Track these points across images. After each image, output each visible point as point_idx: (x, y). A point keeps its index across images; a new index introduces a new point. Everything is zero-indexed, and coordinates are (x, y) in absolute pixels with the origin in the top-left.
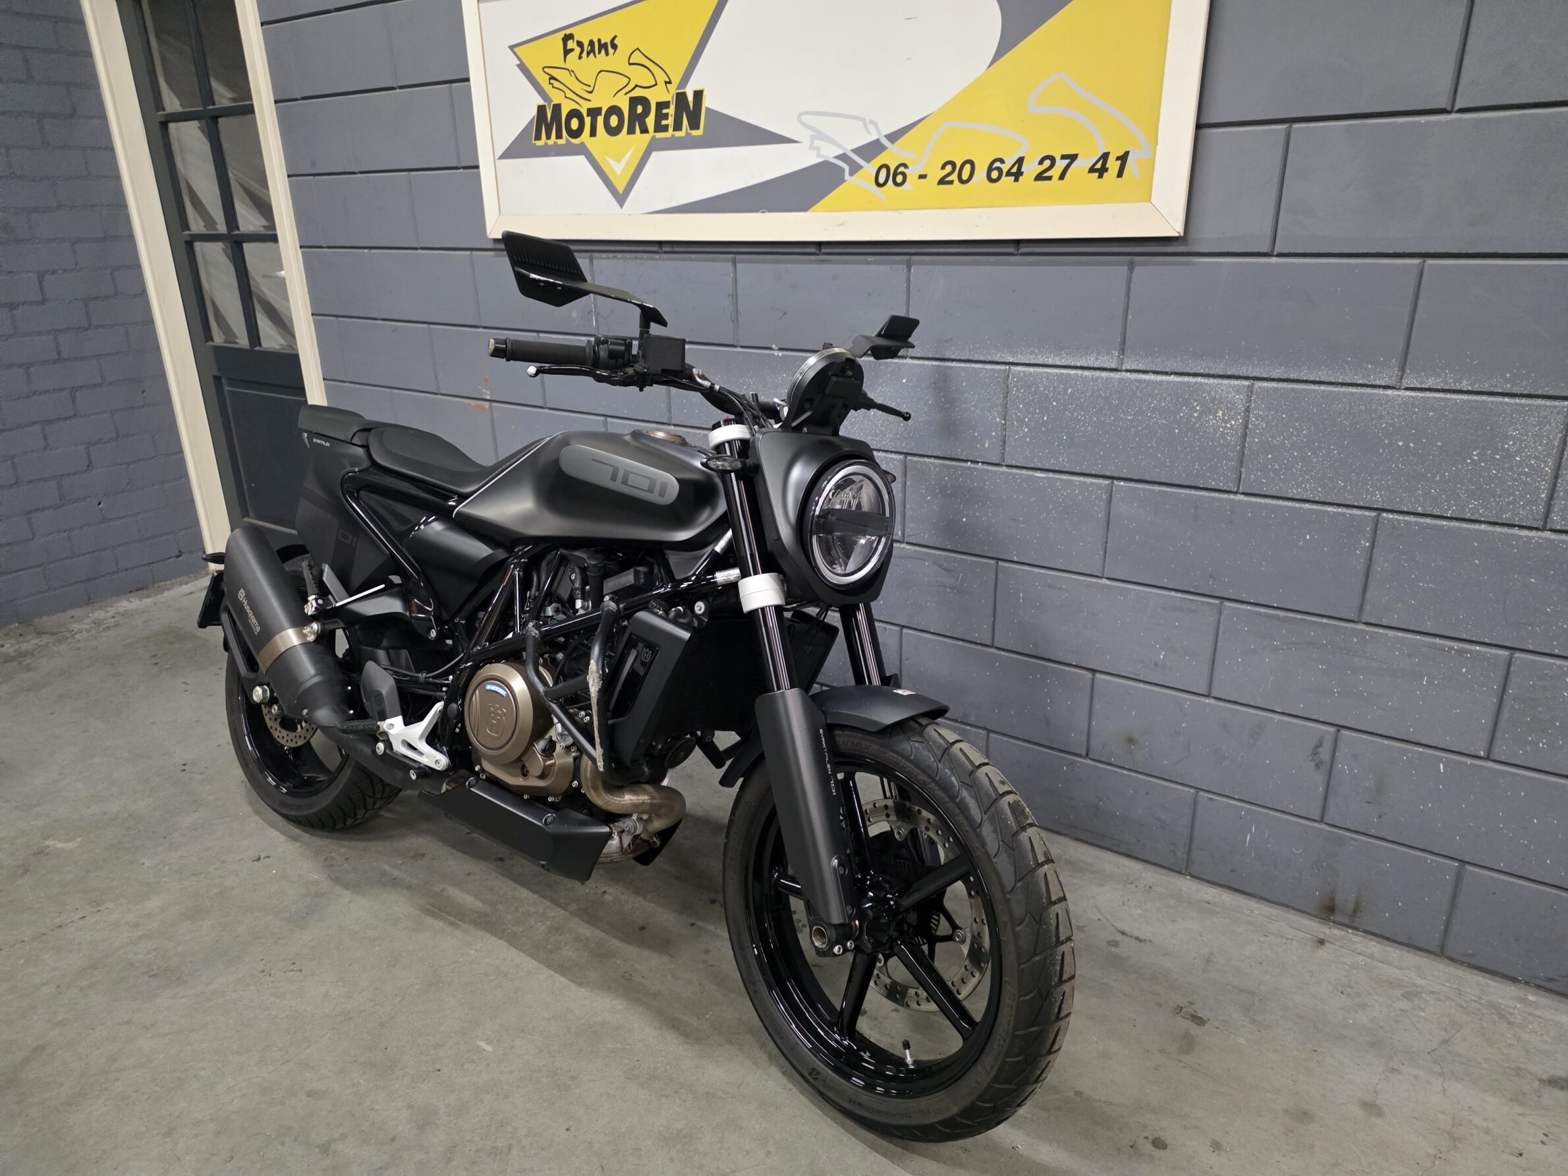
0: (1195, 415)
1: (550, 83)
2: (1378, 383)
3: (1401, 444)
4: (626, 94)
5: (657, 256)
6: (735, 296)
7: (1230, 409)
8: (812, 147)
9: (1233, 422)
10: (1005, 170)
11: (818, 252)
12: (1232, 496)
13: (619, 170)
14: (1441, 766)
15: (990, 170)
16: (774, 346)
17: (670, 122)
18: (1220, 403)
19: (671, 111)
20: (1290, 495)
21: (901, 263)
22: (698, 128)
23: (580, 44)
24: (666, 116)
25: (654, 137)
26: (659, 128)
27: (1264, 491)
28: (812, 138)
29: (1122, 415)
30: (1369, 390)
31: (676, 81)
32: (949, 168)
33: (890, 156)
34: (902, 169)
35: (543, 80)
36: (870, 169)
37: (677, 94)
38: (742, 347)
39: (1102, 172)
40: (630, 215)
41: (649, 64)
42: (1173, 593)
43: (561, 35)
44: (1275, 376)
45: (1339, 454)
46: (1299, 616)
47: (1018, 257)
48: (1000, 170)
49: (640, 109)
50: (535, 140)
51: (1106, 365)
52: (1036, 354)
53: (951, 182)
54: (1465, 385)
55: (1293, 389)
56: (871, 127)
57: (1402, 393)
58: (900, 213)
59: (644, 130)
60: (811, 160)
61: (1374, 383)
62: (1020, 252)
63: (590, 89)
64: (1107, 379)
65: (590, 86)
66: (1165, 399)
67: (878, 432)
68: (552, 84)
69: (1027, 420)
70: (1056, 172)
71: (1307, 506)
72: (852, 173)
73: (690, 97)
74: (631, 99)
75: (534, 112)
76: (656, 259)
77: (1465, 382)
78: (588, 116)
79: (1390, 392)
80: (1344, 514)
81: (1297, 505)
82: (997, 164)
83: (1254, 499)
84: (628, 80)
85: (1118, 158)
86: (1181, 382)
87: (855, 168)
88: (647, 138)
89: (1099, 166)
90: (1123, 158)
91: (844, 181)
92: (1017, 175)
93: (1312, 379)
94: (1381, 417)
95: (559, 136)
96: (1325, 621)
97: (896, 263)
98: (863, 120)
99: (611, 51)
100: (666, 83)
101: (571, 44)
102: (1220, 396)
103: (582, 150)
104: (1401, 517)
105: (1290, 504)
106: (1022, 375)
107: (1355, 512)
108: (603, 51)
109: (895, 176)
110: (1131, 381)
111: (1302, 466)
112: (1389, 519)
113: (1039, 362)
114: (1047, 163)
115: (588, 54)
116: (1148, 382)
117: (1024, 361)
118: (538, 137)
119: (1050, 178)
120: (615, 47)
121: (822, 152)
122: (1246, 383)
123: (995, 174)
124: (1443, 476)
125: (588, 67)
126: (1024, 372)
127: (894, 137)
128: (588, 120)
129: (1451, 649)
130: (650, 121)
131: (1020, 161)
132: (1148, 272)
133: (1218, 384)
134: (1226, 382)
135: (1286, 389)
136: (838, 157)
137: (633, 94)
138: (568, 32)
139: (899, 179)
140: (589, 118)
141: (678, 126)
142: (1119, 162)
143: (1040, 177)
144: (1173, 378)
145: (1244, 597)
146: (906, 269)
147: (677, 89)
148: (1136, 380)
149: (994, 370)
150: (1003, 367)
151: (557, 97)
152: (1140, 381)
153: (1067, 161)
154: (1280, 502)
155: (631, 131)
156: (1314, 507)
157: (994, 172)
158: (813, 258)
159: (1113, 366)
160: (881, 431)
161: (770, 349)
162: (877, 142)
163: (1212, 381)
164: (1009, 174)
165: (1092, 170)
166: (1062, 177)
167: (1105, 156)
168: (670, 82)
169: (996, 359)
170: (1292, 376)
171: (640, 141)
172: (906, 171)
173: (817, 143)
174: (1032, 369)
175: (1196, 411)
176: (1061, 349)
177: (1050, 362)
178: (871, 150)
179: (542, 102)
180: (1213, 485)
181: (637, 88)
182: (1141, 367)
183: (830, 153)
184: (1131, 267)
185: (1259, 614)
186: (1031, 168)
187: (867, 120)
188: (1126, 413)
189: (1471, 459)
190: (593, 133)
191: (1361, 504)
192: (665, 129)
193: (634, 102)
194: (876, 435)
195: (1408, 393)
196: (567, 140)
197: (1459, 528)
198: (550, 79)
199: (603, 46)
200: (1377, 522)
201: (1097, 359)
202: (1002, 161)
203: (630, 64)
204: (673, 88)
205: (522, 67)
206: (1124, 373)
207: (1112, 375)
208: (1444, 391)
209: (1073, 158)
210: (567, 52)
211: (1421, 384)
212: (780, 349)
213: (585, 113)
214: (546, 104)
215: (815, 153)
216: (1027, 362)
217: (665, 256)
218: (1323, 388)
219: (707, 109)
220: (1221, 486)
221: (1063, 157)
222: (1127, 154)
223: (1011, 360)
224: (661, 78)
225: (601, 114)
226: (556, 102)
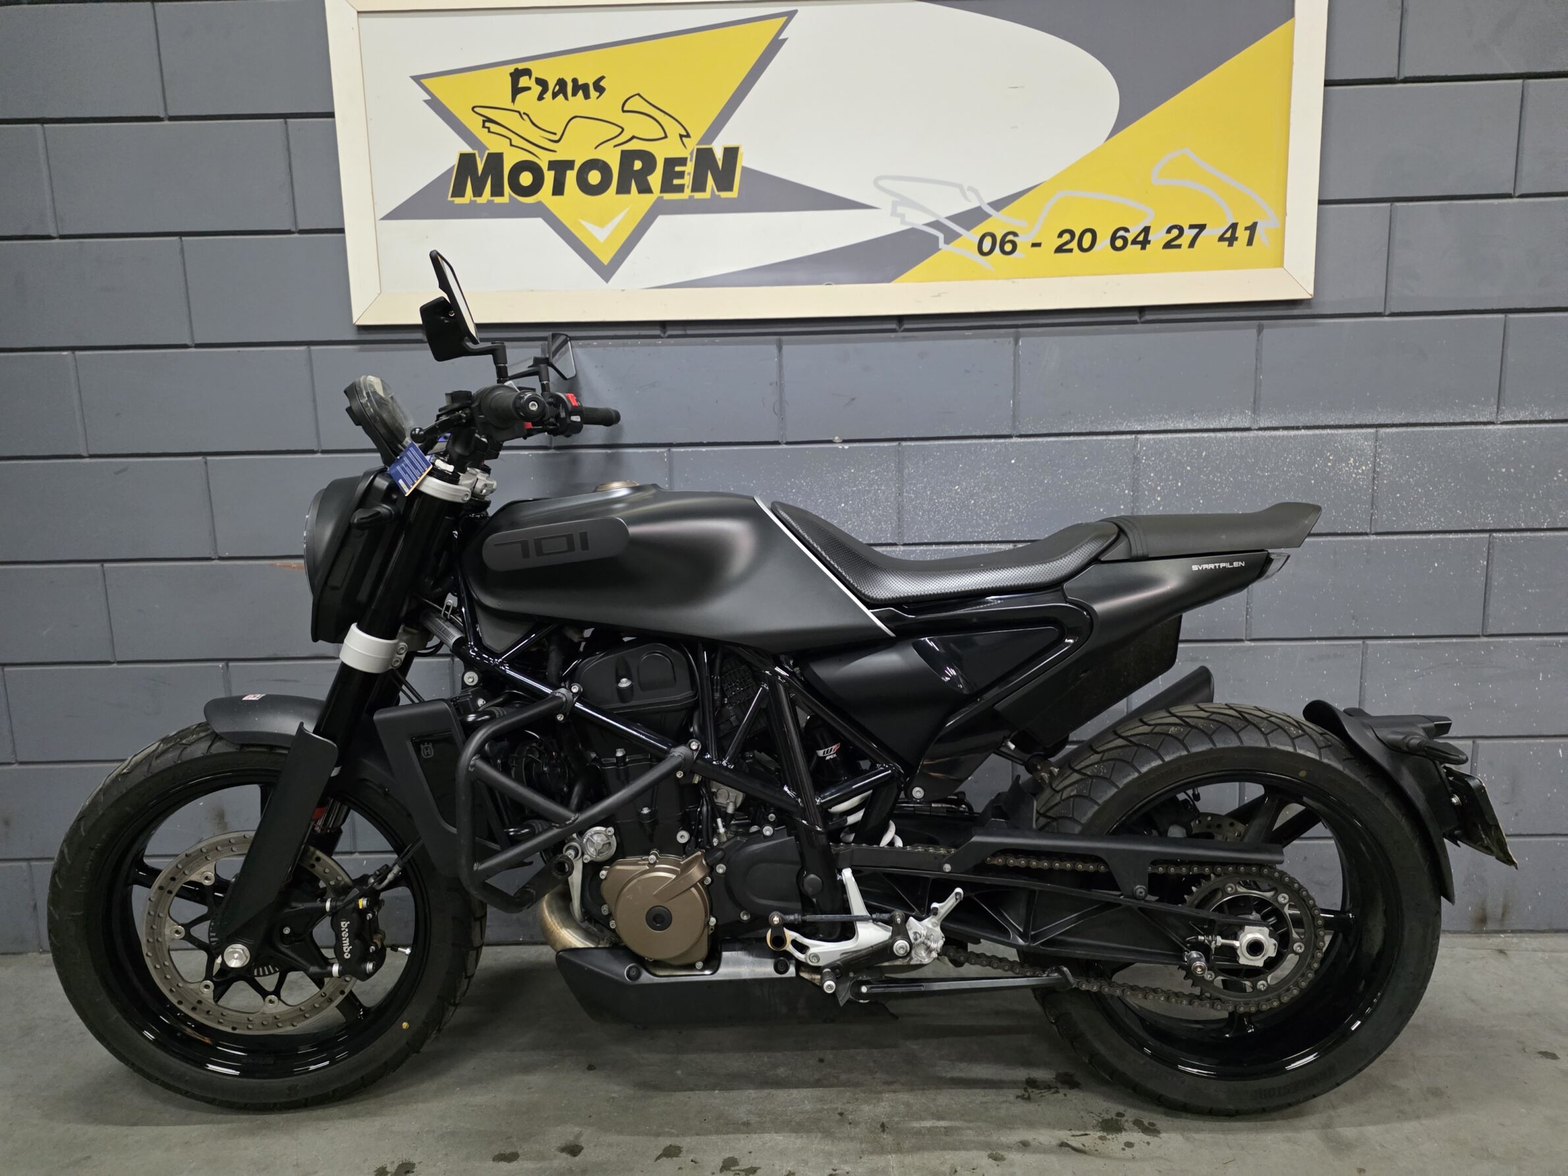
0: (1329, 464)
1: (484, 126)
2: (1481, 420)
3: (1504, 470)
4: (615, 146)
5: (659, 341)
6: (780, 386)
7: (1360, 456)
8: (894, 213)
9: (1364, 468)
10: (1130, 237)
11: (898, 328)
12: (1366, 538)
13: (603, 239)
14: (1560, 751)
15: (1114, 238)
16: (837, 438)
17: (687, 181)
18: (1351, 451)
19: (689, 168)
20: (1418, 529)
21: (1007, 336)
22: (730, 189)
23: (542, 82)
24: (681, 175)
25: (659, 199)
26: (667, 187)
27: (1396, 528)
28: (895, 205)
29: (1259, 472)
30: (1473, 427)
31: (697, 133)
32: (1067, 237)
33: (998, 224)
34: (1010, 237)
35: (474, 124)
36: (970, 237)
37: (698, 150)
38: (788, 443)
39: (1232, 240)
40: (623, 290)
41: (655, 113)
42: (1317, 642)
43: (511, 68)
44: (1396, 421)
45: (1455, 486)
46: (1433, 641)
47: (1140, 325)
48: (1125, 239)
49: (638, 165)
50: (452, 196)
51: (1241, 425)
52: (1166, 420)
53: (1071, 251)
54: (1547, 416)
55: (1413, 432)
56: (970, 194)
57: (1499, 427)
58: (1014, 282)
59: (645, 189)
60: (895, 227)
61: (1479, 420)
62: (1143, 319)
63: (556, 138)
64: (1242, 438)
65: (555, 134)
66: (1300, 452)
67: (981, 522)
68: (488, 128)
69: (1159, 488)
70: (1185, 240)
71: (1432, 536)
72: (947, 242)
73: (719, 155)
74: (623, 152)
75: (455, 161)
76: (659, 345)
77: (1546, 413)
78: (549, 169)
79: (1490, 427)
80: (1463, 539)
81: (1424, 537)
82: (1121, 233)
83: (1386, 537)
84: (620, 130)
85: (1246, 229)
86: (1313, 435)
87: (951, 237)
88: (648, 200)
89: (1228, 235)
90: (1252, 228)
91: (937, 249)
92: (1144, 244)
93: (1428, 421)
94: (1486, 448)
95: (497, 191)
96: (1454, 640)
97: (999, 336)
98: (960, 187)
99: (593, 93)
100: (681, 136)
101: (524, 82)
102: (1350, 445)
103: (541, 211)
104: (1508, 535)
105: (1418, 537)
106: (1152, 442)
107: (1470, 535)
108: (581, 93)
109: (1006, 244)
110: (1265, 439)
111: (1426, 501)
112: (1499, 538)
113: (1169, 428)
114: (1175, 232)
115: (555, 95)
116: (1283, 438)
117: (1153, 429)
118: (459, 191)
119: (1179, 246)
120: (600, 90)
121: (907, 219)
122: (1373, 430)
123: (1119, 243)
124: (1538, 494)
125: (554, 111)
126: (1154, 439)
127: (998, 205)
128: (549, 177)
129: (1557, 644)
130: (655, 180)
131: (1146, 230)
132: (1277, 334)
133: (1348, 434)
134: (1354, 431)
135: (1408, 432)
136: (929, 225)
137: (626, 147)
138: (521, 66)
139: (1008, 247)
140: (552, 173)
141: (699, 186)
142: (1248, 232)
143: (1168, 245)
144: (1303, 432)
145: (1385, 633)
146: (1012, 342)
147: (698, 144)
148: (1271, 437)
149: (1120, 440)
150: (1128, 437)
151: (494, 144)
152: (1275, 438)
153: (1196, 231)
154: (1408, 537)
155: (623, 189)
156: (1438, 536)
157: (1118, 240)
158: (893, 335)
159: (1247, 425)
160: (985, 521)
161: (831, 442)
162: (979, 209)
163: (1340, 431)
164: (1134, 242)
165: (1221, 239)
166: (1192, 245)
167: (1234, 227)
168: (688, 136)
169: (1122, 428)
170: (1412, 421)
171: (637, 203)
172: (1015, 239)
173: (900, 210)
174: (1161, 436)
175: (1330, 461)
176: (1193, 412)
177: (1181, 426)
178: (971, 218)
179: (467, 149)
180: (1350, 529)
181: (635, 140)
182: (1275, 424)
183: (918, 220)
184: (1260, 330)
185: (1398, 646)
186: (1158, 237)
187: (966, 188)
188: (1263, 470)
189: (1557, 476)
190: (558, 189)
191: (1477, 528)
192: (680, 189)
193: (627, 157)
194: (978, 525)
195: (1504, 427)
196: (510, 196)
197: (1555, 537)
198: (484, 122)
199: (578, 87)
200: (1490, 544)
201: (1230, 419)
202: (1127, 230)
203: (624, 111)
204: (692, 144)
205: (435, 104)
206: (1255, 432)
207: (1245, 434)
208: (1531, 422)
209: (1202, 227)
210: (516, 90)
211: (1515, 417)
212: (845, 441)
213: (544, 166)
214: (476, 152)
215: (899, 219)
216: (1157, 429)
217: (672, 341)
218: (1436, 428)
219: (744, 169)
220: (1358, 529)
221: (1192, 227)
222: (1255, 225)
223: (1139, 429)
224: (674, 130)
225: (572, 168)
226: (494, 149)
